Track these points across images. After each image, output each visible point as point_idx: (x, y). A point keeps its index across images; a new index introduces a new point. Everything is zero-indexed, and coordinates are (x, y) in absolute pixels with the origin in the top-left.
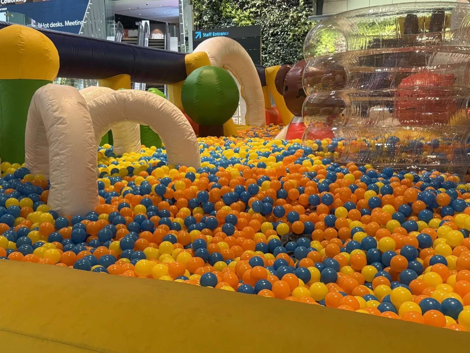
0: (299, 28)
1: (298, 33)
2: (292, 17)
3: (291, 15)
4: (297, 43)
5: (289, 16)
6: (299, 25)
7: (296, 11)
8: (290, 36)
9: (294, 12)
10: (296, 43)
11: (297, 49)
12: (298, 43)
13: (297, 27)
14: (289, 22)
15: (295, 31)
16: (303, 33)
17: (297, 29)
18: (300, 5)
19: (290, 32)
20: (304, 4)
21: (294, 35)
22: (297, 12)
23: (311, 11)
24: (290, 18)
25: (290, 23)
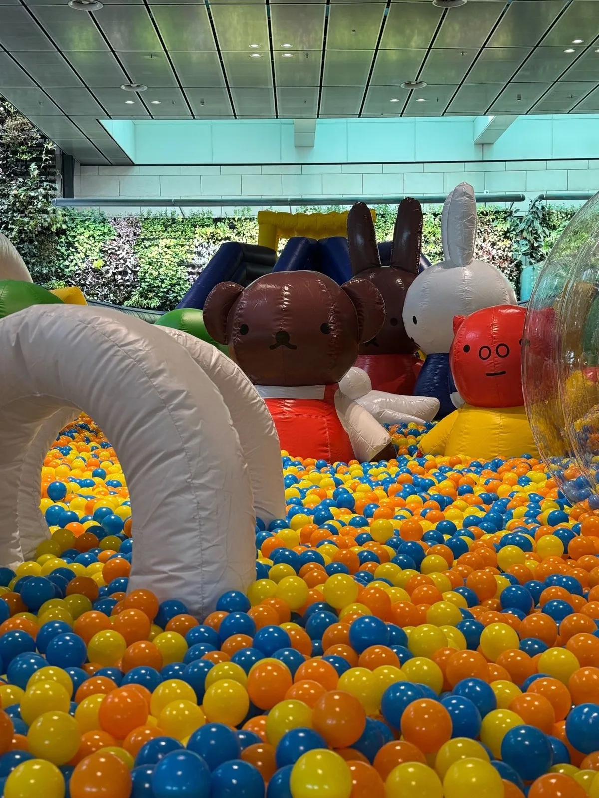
0: (32, 218)
1: (30, 228)
2: (16, 196)
3: (13, 192)
4: (28, 248)
5: (9, 194)
6: (31, 213)
7: (23, 186)
8: (14, 233)
9: (20, 187)
10: (26, 247)
11: (29, 259)
12: (30, 247)
13: (26, 216)
14: (10, 205)
15: (24, 224)
16: (40, 229)
17: (27, 220)
18: (32, 176)
19: (12, 224)
20: (39, 174)
21: (20, 232)
22: (25, 188)
23: (55, 189)
24: (11, 198)
25: (12, 208)
